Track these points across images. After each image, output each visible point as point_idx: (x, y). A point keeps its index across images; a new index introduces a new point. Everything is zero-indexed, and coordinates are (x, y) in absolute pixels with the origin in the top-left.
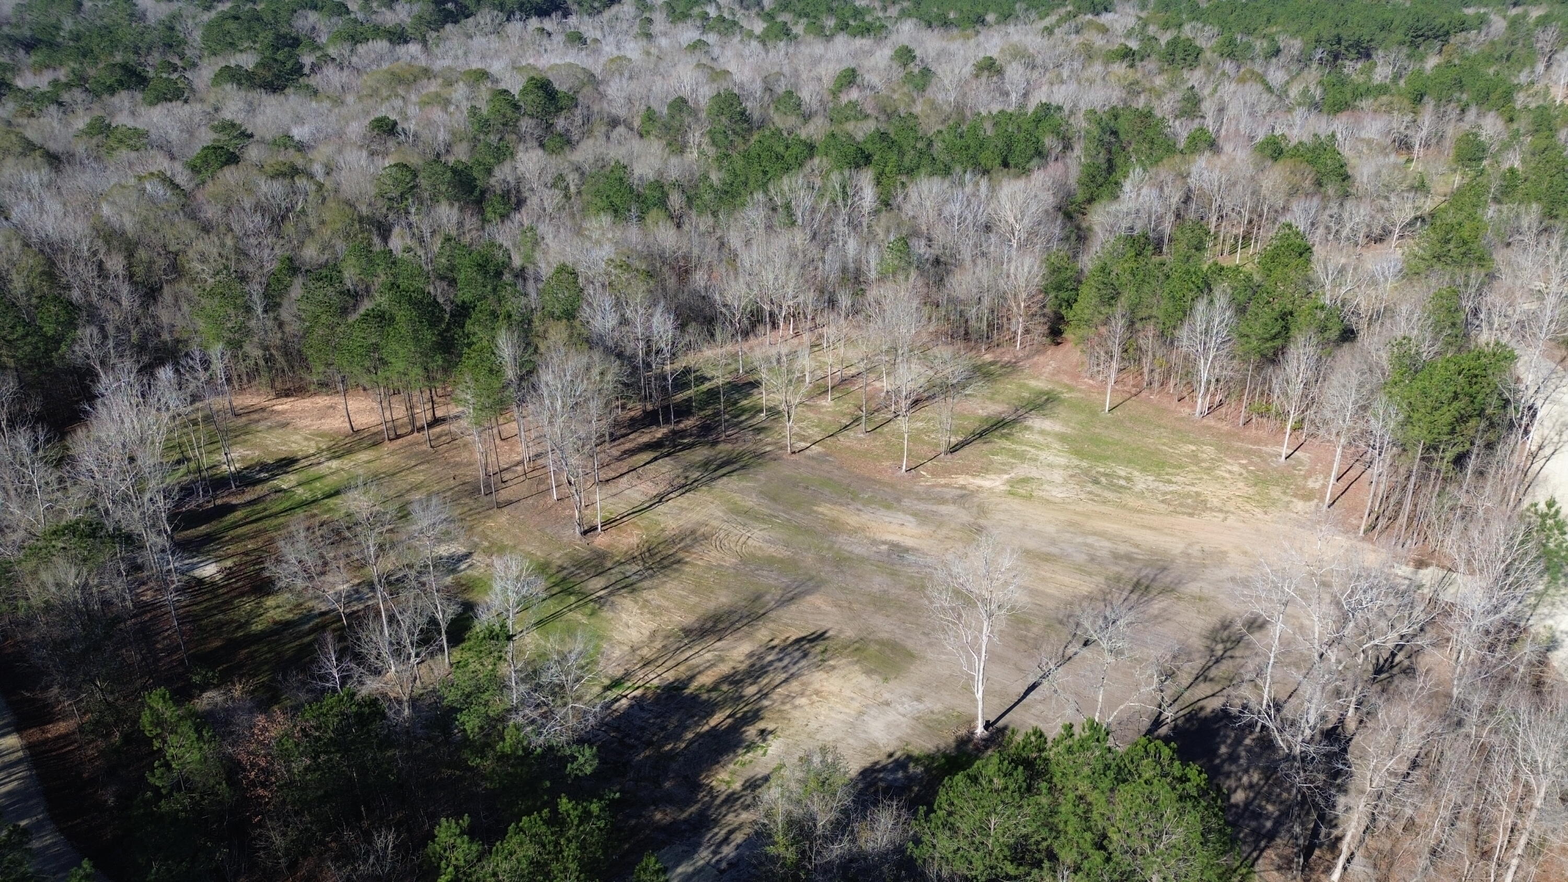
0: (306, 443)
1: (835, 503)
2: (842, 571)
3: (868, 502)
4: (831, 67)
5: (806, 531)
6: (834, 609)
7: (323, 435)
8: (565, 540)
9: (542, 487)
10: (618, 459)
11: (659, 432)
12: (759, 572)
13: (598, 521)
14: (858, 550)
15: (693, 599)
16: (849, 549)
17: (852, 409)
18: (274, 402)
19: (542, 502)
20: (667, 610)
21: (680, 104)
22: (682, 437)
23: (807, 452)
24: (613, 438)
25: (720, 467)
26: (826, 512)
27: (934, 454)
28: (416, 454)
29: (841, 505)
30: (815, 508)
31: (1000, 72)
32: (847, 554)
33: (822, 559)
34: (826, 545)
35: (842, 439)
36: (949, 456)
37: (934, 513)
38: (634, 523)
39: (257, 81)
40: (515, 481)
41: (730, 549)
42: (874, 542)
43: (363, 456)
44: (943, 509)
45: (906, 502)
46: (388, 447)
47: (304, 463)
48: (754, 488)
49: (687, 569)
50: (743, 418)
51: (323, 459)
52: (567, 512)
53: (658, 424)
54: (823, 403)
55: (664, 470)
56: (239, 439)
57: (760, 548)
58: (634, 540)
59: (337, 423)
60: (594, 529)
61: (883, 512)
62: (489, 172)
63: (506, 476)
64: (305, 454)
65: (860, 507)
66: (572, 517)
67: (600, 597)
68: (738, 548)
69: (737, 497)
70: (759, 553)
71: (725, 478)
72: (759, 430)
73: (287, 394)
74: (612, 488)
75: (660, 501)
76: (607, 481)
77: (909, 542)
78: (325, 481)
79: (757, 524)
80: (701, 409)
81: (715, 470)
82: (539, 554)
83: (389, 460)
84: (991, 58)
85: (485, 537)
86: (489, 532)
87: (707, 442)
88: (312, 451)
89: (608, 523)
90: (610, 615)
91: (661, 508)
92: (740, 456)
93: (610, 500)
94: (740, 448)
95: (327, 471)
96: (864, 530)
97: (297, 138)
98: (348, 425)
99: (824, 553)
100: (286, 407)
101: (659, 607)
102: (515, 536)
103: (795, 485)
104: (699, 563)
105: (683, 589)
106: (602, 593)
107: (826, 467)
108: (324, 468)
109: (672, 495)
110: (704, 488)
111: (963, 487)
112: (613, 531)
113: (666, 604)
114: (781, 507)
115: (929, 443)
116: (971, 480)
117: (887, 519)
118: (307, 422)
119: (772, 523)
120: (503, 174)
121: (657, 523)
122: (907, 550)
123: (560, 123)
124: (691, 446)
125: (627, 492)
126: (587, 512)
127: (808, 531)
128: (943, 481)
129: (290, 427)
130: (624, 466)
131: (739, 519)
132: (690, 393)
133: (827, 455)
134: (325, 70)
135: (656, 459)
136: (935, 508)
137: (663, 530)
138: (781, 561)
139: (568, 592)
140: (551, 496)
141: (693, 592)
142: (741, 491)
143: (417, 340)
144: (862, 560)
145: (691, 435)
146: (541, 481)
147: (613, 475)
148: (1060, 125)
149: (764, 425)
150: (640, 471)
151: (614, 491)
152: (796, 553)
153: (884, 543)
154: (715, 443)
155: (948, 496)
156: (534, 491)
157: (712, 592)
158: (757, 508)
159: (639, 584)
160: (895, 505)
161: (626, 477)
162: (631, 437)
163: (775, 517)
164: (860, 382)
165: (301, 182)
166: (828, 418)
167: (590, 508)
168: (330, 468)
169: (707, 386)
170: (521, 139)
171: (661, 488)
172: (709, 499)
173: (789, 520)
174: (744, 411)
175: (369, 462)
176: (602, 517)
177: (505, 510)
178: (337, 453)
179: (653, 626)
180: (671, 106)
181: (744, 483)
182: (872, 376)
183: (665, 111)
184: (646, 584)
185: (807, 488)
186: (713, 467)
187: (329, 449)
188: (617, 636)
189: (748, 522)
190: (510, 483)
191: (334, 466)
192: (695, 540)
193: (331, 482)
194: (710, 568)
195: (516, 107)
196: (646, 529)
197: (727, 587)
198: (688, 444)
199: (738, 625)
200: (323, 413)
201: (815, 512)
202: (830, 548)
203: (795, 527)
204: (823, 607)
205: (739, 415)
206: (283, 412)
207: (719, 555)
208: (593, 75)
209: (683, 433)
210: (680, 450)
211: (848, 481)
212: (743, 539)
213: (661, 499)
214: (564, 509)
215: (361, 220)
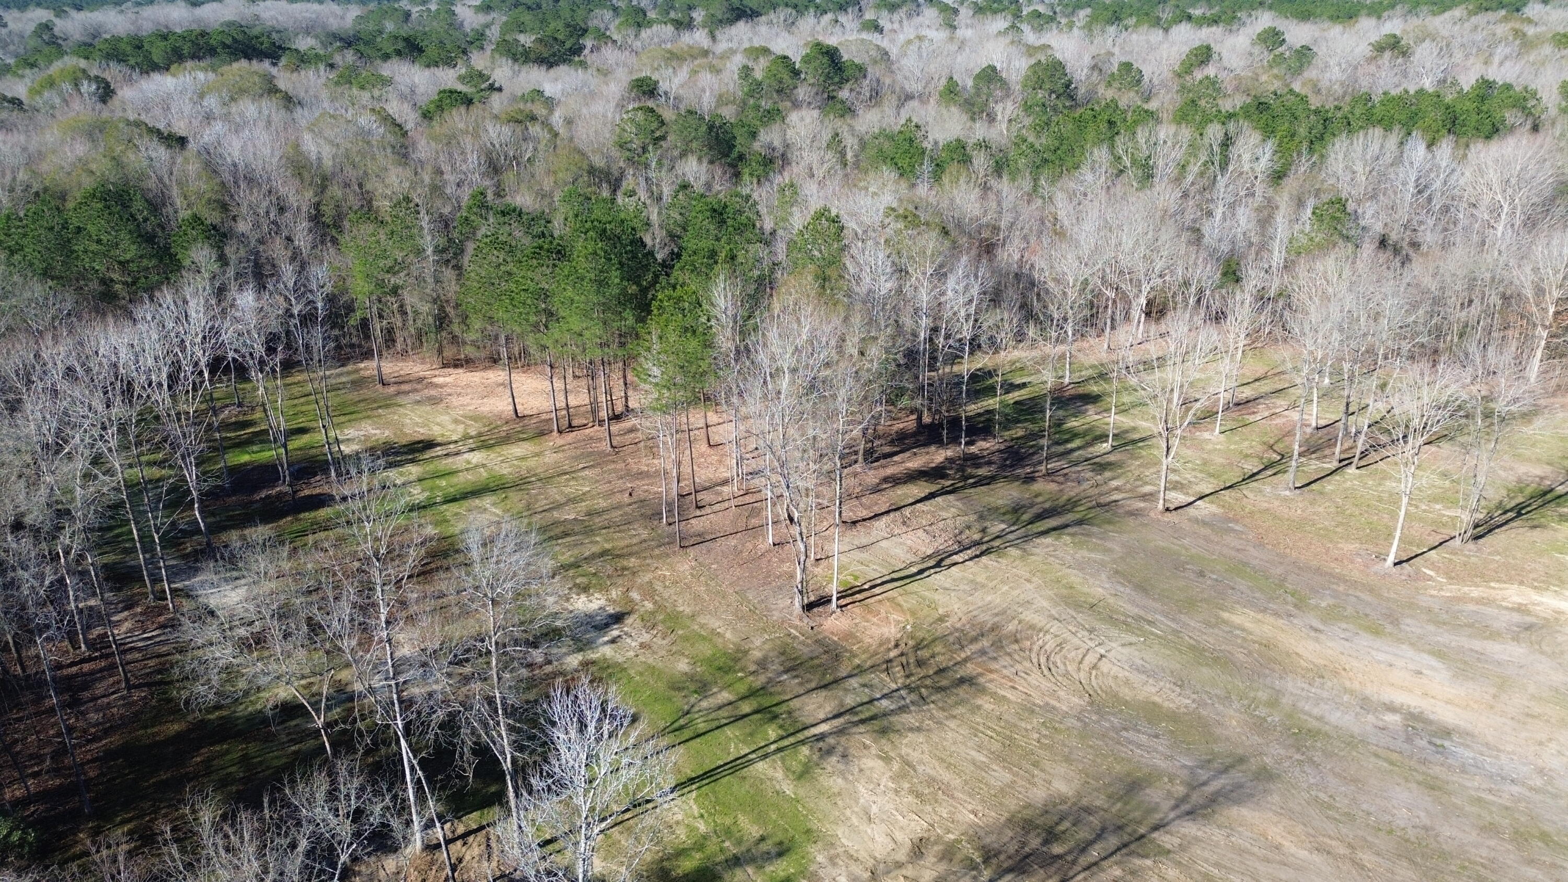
0: (452, 427)
1: (1264, 610)
2: (1311, 761)
3: (1332, 615)
4: (1175, 49)
5: (1216, 660)
6: (1317, 858)
7: (475, 418)
8: (776, 615)
9: (754, 522)
10: (876, 490)
11: (938, 456)
12: (1130, 735)
13: (833, 589)
14: (1336, 717)
15: (1000, 776)
16: (1316, 711)
17: (1259, 448)
18: (437, 372)
19: (749, 546)
20: (947, 791)
21: (990, 75)
22: (978, 466)
23: (1191, 511)
24: (871, 456)
25: (1039, 517)
26: (1248, 625)
27: (1438, 539)
28: (590, 454)
29: (1276, 614)
30: (1225, 615)
31: (1405, 53)
32: (1315, 724)
33: (1260, 726)
34: (1263, 695)
35: (1251, 495)
36: (1471, 545)
37: (1481, 656)
38: (892, 600)
39: (532, 56)
40: (717, 507)
41: (1067, 674)
42: (1366, 704)
43: (517, 450)
44: (1494, 649)
45: (1411, 625)
46: (556, 440)
47: (438, 451)
48: (1103, 564)
49: (986, 703)
50: (1070, 446)
51: (463, 449)
52: (786, 567)
53: (940, 443)
54: (1206, 435)
55: (944, 514)
56: (375, 413)
57: (1127, 682)
58: (891, 632)
59: (501, 405)
60: (824, 601)
61: (1365, 640)
62: (754, 135)
63: (704, 497)
64: (445, 440)
65: (1316, 623)
66: (792, 576)
67: (821, 737)
68: (1083, 676)
69: (1075, 577)
70: (1126, 693)
71: (1048, 540)
72: (1101, 467)
73: (457, 364)
74: (860, 536)
75: (938, 565)
76: (854, 523)
77: (1447, 715)
78: (454, 480)
79: (1114, 632)
80: (1006, 428)
81: (1031, 522)
82: (728, 635)
83: (550, 458)
84: (1395, 36)
85: (649, 592)
86: (658, 586)
87: (1017, 478)
88: (454, 438)
89: (849, 593)
90: (836, 783)
91: (939, 578)
92: (1072, 504)
93: (857, 555)
94: (1071, 490)
95: (464, 466)
96: (1336, 673)
97: (547, 94)
98: (511, 407)
99: (1262, 712)
100: (448, 379)
101: (931, 781)
102: (697, 597)
103: (1179, 566)
104: (1009, 694)
105: (979, 748)
106: (824, 728)
107: (1230, 539)
108: (458, 462)
109: (956, 558)
110: (1013, 552)
111: (1520, 609)
112: (856, 610)
113: (946, 776)
114: (1157, 605)
115: (1421, 519)
116: (1535, 597)
117: (1381, 657)
118: (465, 400)
119: (1144, 634)
120: (770, 137)
121: (932, 605)
122: (1447, 733)
123: (844, 94)
124: (989, 480)
125: (884, 544)
126: (818, 570)
127: (1221, 661)
128: (1475, 593)
129: (442, 405)
130: (882, 502)
131: (1080, 617)
132: (992, 403)
133: (1230, 520)
134: (603, 49)
135: (931, 496)
136: (1477, 645)
137: (941, 619)
138: (1173, 717)
139: (768, 713)
140: (765, 537)
141: (999, 758)
142: (1080, 566)
143: (601, 283)
144: (1352, 742)
145: (989, 463)
146: (755, 513)
147: (865, 513)
148: (1525, 99)
149: (1112, 458)
150: (907, 512)
151: (865, 541)
152: (1202, 704)
153: (1391, 708)
154: (1030, 479)
155: (1496, 625)
156: (741, 525)
157: (1036, 764)
158: (1111, 600)
159: (894, 719)
160: (1389, 628)
161: (885, 519)
162: (896, 458)
163: (1150, 623)
164: (1262, 411)
165: (535, 129)
166: (1219, 460)
167: (824, 563)
168: (469, 462)
169: (1015, 396)
170: (796, 105)
171: (942, 542)
172: (1023, 572)
173: (1175, 632)
174: (1074, 435)
175: (523, 458)
176: (840, 583)
177: (692, 552)
178: (484, 444)
179: (917, 827)
180: (978, 77)
181: (1084, 553)
182: (1281, 403)
183: (970, 83)
184: (909, 719)
185: (1201, 574)
186: (1026, 517)
187: (480, 435)
188: (846, 839)
189: (1098, 625)
190: (708, 510)
191: (474, 461)
192: (998, 645)
193: (464, 480)
194: (1029, 709)
195: (796, 73)
196: (913, 613)
197: (1068, 760)
198: (986, 478)
199: (1094, 853)
200: (489, 392)
201: (1225, 622)
202: (1273, 703)
203: (1192, 648)
204: (1289, 846)
205: (1067, 441)
206: (441, 386)
207: (1045, 685)
208: (886, 53)
209: (974, 460)
210: (974, 485)
211: (1279, 570)
212: (1091, 659)
213: (940, 562)
214: (782, 561)
215: (592, 171)
